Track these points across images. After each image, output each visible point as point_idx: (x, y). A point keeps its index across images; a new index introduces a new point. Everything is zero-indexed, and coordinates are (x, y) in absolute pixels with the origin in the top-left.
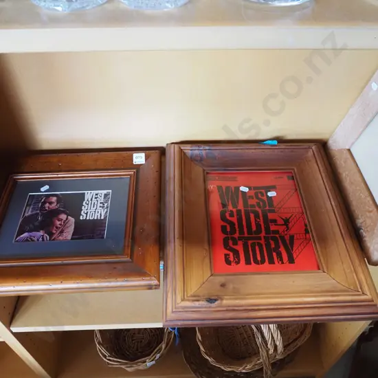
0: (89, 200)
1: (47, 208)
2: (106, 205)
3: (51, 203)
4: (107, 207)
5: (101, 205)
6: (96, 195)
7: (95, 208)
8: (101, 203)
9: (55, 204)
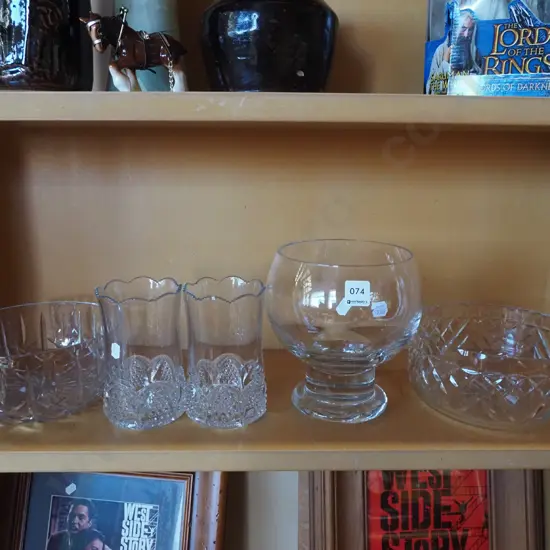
0: (131, 518)
1: (77, 526)
2: (152, 530)
3: (81, 517)
4: (154, 537)
5: (146, 530)
6: (140, 509)
7: (138, 535)
8: (146, 527)
9: (87, 519)
